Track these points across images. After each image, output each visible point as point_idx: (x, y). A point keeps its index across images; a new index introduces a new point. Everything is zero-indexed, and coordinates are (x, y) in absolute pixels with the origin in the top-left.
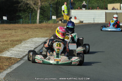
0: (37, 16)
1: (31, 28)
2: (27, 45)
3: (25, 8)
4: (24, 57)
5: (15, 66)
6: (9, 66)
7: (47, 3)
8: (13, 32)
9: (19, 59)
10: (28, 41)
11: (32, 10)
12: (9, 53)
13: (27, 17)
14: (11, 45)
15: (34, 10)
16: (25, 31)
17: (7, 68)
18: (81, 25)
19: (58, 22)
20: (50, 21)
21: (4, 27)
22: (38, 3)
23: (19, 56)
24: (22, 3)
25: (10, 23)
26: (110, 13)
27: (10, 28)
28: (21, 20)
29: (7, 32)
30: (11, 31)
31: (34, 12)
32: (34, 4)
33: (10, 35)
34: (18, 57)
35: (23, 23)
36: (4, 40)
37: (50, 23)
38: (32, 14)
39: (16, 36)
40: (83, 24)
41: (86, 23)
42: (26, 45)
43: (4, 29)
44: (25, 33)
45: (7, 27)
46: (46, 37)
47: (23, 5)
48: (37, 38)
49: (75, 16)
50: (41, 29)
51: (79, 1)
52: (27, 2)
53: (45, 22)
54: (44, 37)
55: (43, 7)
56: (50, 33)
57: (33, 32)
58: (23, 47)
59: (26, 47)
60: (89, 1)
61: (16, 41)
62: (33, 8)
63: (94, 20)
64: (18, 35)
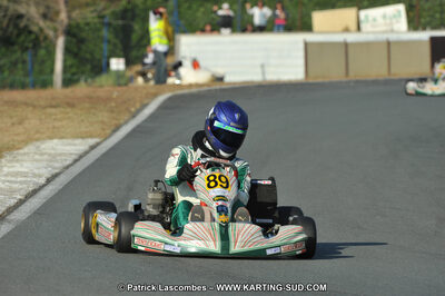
0: (53, 62)
1: (34, 107)
2: (22, 166)
3: (12, 33)
4: (10, 210)
7: (92, 12)
10: (25, 154)
11: (37, 38)
13: (20, 66)
15: (41, 38)
16: (13, 114)
18: (216, 90)
19: (131, 79)
20: (103, 79)
22: (57, 13)
26: (321, 45)
31: (43, 44)
32: (45, 16)
35: (3, 87)
37: (101, 86)
38: (35, 55)
40: (224, 87)
41: (235, 83)
42: (18, 168)
44: (13, 124)
46: (91, 136)
47: (2, 23)
48: (55, 141)
49: (193, 55)
50: (71, 105)
52: (16, 11)
53: (86, 81)
54: (83, 138)
55: (78, 26)
56: (102, 122)
57: (40, 120)
58: (6, 175)
59: (17, 174)
62: (41, 30)
63: (263, 73)
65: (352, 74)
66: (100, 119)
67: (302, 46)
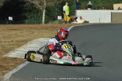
0: (42, 17)
1: (37, 29)
3: (31, 9)
5: (21, 66)
6: (15, 67)
7: (53, 3)
8: (19, 33)
10: (34, 42)
11: (38, 10)
12: (15, 54)
13: (33, 18)
14: (16, 45)
15: (39, 10)
16: (31, 31)
17: (13, 69)
18: (86, 25)
20: (56, 22)
22: (44, 3)
24: (28, 4)
26: (115, 13)
27: (15, 29)
28: (27, 21)
29: (12, 33)
30: (17, 32)
31: (40, 12)
32: (40, 4)
33: (15, 36)
35: (28, 24)
36: (10, 40)
37: (55, 24)
38: (37, 15)
39: (22, 36)
40: (89, 24)
41: (92, 23)
42: (32, 45)
43: (9, 29)
44: (31, 34)
45: (13, 28)
47: (28, 6)
48: (42, 38)
49: (80, 16)
50: (47, 29)
51: (85, 1)
52: (32, 2)
53: (51, 22)
55: (49, 7)
57: (38, 32)
58: (28, 48)
59: (31, 47)
60: (95, 1)
61: (21, 41)
62: (39, 8)
63: (100, 21)
64: (24, 35)
66: (54, 32)
67: (110, 13)
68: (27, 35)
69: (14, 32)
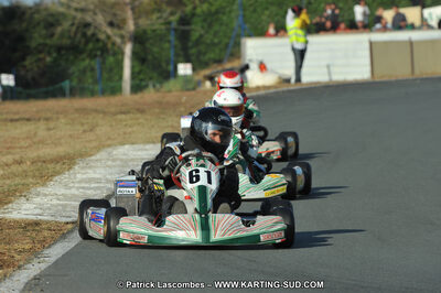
0: (121, 69)
1: (104, 113)
2: (95, 172)
3: (80, 42)
5: (57, 251)
6: (34, 253)
8: (41, 129)
9: (70, 226)
10: (100, 160)
11: (105, 45)
12: (32, 206)
13: (89, 74)
14: (34, 176)
15: (109, 46)
16: (84, 121)
17: (28, 261)
18: (283, 92)
19: (199, 83)
20: (171, 84)
21: (7, 113)
22: (124, 21)
23: (68, 214)
24: (66, 25)
25: (28, 97)
26: (386, 43)
27: (27, 116)
28: (66, 84)
29: (18, 131)
30: (33, 127)
31: (111, 52)
32: (111, 24)
33: (29, 141)
34: (64, 220)
35: (73, 93)
36: (9, 158)
37: (170, 91)
38: (104, 63)
39: (53, 143)
40: (291, 88)
42: (91, 174)
43: (6, 120)
44: (84, 131)
45: (17, 113)
47: (69, 31)
48: (127, 146)
49: (260, 58)
50: (142, 111)
51: (272, 4)
53: (154, 86)
55: (145, 32)
57: (111, 126)
58: (80, 182)
59: (90, 180)
60: (310, 3)
61: (52, 161)
62: (109, 37)
63: (329, 73)
64: (59, 139)
65: (417, 72)
66: (170, 124)
67: (367, 45)
68: (71, 136)
69: (24, 128)
